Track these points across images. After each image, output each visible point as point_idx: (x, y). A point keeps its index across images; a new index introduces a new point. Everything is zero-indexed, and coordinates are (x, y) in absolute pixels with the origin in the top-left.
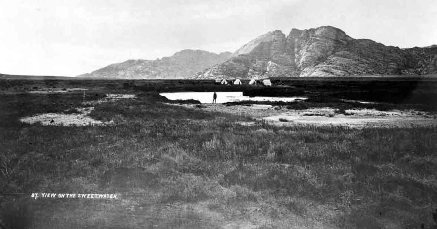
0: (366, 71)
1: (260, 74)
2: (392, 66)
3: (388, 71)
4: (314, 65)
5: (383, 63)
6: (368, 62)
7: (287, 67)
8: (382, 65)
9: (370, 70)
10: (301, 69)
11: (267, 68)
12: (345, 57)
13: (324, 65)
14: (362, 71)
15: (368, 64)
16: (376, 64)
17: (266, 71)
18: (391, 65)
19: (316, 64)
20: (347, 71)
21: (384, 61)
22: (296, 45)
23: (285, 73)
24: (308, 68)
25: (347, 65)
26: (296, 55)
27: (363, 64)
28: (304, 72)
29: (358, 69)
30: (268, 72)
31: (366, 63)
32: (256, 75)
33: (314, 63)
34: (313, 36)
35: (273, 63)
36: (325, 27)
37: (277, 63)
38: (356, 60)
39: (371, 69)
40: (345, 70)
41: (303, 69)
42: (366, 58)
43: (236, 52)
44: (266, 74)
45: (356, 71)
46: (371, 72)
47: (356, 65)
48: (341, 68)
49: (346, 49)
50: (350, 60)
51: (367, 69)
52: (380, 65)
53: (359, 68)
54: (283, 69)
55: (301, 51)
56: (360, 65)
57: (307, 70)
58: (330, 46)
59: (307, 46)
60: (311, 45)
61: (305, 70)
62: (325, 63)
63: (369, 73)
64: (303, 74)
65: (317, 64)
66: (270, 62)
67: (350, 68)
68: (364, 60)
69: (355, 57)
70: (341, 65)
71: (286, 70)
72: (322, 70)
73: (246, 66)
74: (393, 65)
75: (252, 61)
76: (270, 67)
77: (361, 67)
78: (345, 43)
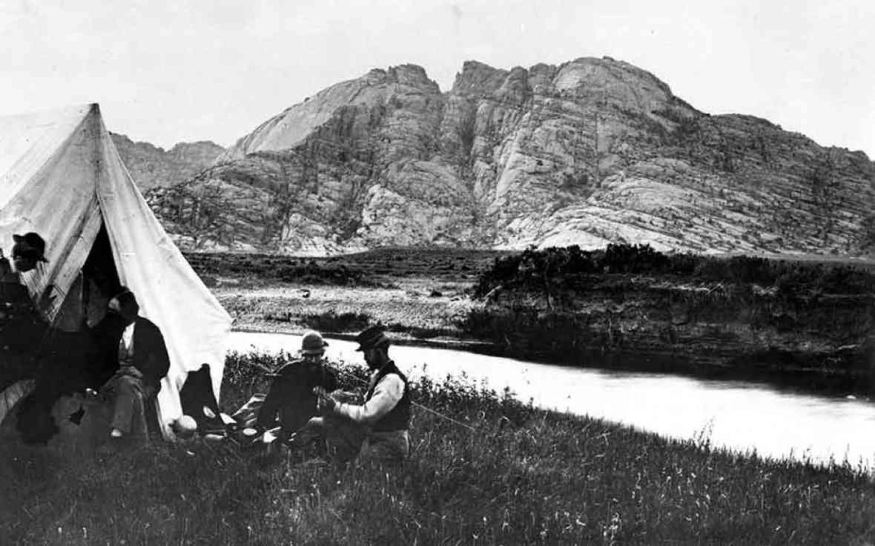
0: (751, 237)
1: (335, 236)
2: (845, 223)
3: (832, 242)
4: (550, 205)
5: (811, 210)
6: (757, 204)
7: (442, 210)
8: (810, 217)
9: (765, 236)
10: (500, 222)
11: (365, 213)
12: (671, 179)
13: (592, 210)
14: (736, 237)
15: (758, 210)
16: (788, 215)
17: (358, 225)
18: (843, 218)
19: (557, 202)
20: (680, 236)
21: (815, 203)
22: (481, 125)
23: (436, 233)
24: (527, 220)
25: (682, 214)
26: (481, 166)
27: (740, 211)
28: (511, 231)
29: (724, 231)
30: (367, 228)
31: (751, 207)
32: (316, 239)
33: (550, 200)
34: (546, 94)
35: (388, 193)
36: (594, 62)
37: (401, 194)
38: (711, 195)
39: (771, 231)
40: (675, 230)
41: (508, 223)
42: (749, 188)
43: (240, 142)
44: (360, 236)
45: (714, 234)
46: (769, 242)
47: (713, 212)
48: (658, 221)
49: (675, 148)
50: (689, 192)
51: (754, 230)
52: (803, 217)
53: (725, 225)
54: (430, 219)
55: (497, 149)
56: (729, 215)
57: (523, 225)
58: (614, 137)
59: (520, 133)
60: (538, 130)
61: (515, 225)
62: (592, 200)
63: (762, 245)
64: (506, 241)
65: (563, 204)
66: (375, 189)
67: (691, 226)
68: (743, 198)
69: (708, 182)
70: (659, 212)
71: (438, 221)
72: (585, 229)
73: (275, 201)
74: (851, 219)
75: (303, 181)
76: (378, 207)
77: (734, 223)
78: (669, 126)
